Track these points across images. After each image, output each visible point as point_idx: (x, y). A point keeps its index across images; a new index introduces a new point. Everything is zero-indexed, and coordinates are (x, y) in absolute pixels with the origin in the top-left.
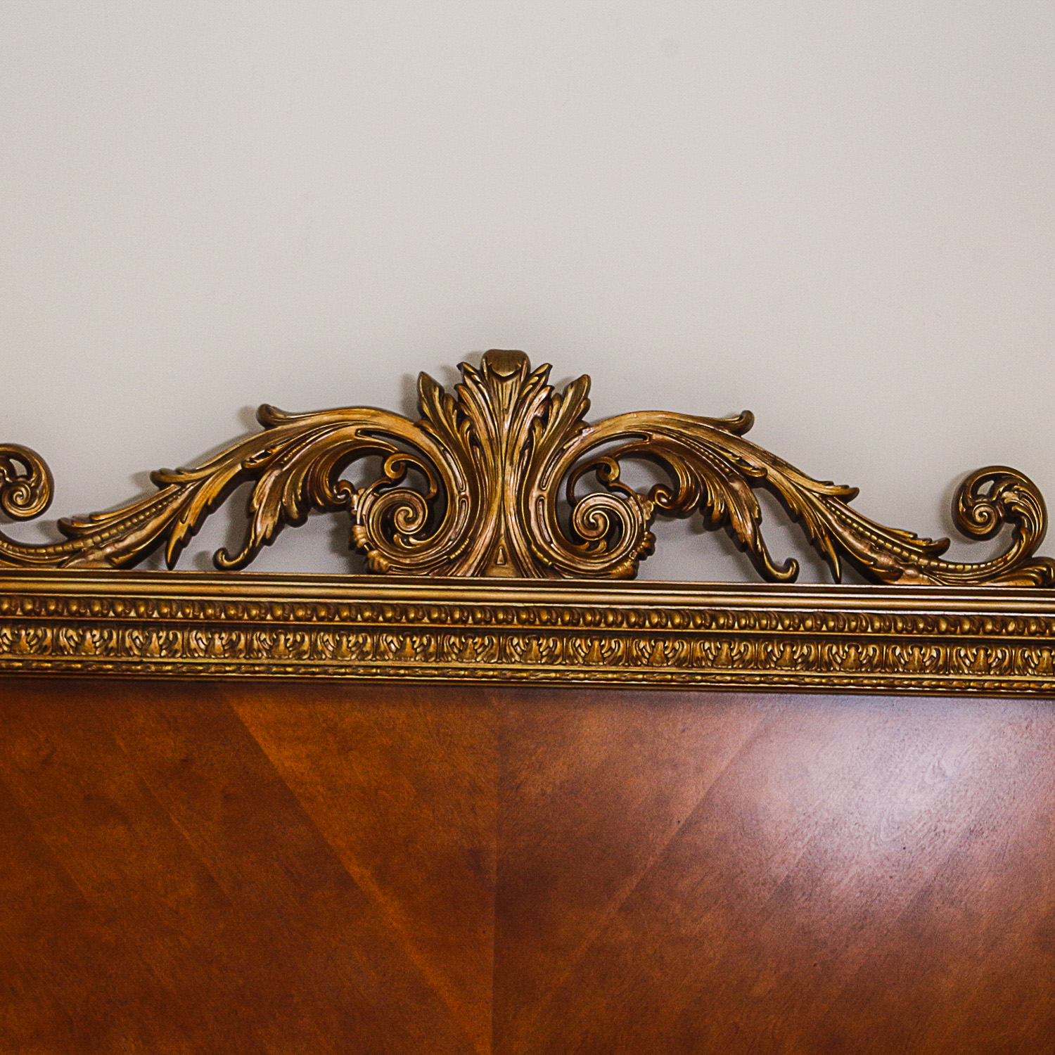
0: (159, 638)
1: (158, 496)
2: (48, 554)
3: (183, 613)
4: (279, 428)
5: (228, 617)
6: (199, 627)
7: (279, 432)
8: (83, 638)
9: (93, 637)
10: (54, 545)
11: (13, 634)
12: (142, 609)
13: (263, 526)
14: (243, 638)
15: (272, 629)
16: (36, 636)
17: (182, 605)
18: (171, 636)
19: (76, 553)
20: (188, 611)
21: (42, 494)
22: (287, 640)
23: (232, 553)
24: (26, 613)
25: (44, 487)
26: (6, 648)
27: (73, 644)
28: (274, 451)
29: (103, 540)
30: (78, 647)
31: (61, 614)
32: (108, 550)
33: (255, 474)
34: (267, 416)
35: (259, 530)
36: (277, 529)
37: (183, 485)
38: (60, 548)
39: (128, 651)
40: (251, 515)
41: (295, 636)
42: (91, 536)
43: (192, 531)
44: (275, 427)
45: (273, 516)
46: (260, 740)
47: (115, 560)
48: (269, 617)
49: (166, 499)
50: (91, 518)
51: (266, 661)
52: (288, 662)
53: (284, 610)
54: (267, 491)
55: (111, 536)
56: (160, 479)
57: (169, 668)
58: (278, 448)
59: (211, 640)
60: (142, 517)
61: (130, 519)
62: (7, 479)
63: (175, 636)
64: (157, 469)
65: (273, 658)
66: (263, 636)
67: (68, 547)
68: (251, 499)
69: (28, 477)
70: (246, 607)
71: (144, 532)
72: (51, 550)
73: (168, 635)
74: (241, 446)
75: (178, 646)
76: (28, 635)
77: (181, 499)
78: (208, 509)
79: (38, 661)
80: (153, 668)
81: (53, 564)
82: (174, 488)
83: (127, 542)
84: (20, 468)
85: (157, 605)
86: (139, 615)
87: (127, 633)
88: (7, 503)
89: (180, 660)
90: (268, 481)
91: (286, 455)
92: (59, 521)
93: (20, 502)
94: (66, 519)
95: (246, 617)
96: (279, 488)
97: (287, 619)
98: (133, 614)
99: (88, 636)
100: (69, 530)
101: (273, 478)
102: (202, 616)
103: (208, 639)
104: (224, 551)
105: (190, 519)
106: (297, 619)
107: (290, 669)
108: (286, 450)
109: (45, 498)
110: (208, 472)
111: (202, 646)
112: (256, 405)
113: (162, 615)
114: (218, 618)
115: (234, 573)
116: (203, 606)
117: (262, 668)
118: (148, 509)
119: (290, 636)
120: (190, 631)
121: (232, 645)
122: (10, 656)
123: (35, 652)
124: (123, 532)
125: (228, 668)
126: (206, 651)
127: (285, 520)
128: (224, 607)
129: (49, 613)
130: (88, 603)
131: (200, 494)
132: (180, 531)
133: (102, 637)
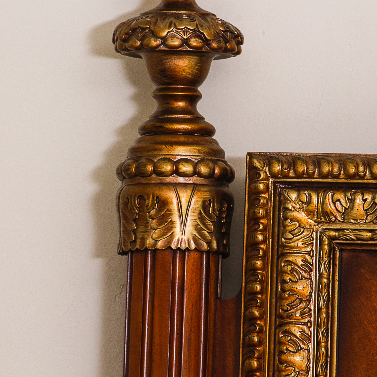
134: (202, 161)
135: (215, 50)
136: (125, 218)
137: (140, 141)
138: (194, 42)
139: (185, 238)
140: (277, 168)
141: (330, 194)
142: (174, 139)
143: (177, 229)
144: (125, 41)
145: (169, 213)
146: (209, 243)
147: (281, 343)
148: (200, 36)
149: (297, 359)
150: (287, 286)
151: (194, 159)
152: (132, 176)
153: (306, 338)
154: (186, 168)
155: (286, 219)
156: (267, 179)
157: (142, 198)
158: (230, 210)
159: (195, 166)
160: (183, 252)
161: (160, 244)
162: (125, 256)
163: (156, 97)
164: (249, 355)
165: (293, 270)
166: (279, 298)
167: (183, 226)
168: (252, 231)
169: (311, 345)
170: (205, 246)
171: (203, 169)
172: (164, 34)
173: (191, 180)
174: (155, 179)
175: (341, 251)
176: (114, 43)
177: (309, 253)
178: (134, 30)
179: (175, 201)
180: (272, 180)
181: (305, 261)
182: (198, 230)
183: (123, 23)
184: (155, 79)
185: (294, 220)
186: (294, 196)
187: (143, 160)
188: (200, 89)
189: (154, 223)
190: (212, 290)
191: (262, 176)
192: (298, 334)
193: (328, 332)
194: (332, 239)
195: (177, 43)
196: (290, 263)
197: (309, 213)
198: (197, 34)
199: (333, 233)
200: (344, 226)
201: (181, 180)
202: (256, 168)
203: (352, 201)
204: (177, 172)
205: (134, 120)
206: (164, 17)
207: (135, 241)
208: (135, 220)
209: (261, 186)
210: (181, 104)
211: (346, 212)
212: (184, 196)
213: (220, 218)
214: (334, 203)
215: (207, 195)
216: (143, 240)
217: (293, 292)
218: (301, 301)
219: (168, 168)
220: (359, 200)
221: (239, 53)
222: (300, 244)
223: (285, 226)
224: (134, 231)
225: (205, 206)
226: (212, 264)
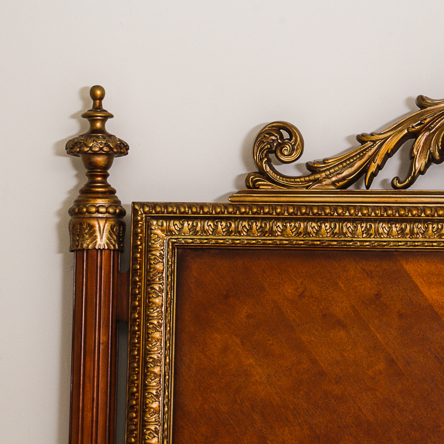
0: (362, 227)
1: (360, 149)
2: (301, 182)
3: (375, 213)
4: (429, 108)
5: (400, 215)
6: (383, 221)
7: (429, 111)
8: (320, 227)
9: (326, 227)
10: (304, 177)
11: (283, 225)
12: (352, 211)
13: (419, 164)
14: (408, 226)
15: (425, 221)
16: (295, 226)
17: (374, 209)
18: (368, 226)
19: (316, 181)
20: (377, 212)
21: (297, 149)
22: (433, 228)
23: (402, 179)
24: (290, 214)
25: (299, 145)
26: (279, 233)
27: (315, 231)
28: (426, 121)
29: (331, 174)
30: (317, 233)
31: (308, 215)
32: (334, 179)
33: (414, 135)
34: (422, 102)
35: (417, 166)
36: (427, 166)
37: (374, 142)
38: (308, 178)
39: (345, 234)
40: (413, 158)
41: (438, 225)
42: (324, 171)
43: (380, 168)
44: (426, 108)
45: (425, 158)
46: (419, 284)
47: (337, 184)
48: (423, 215)
49: (365, 150)
50: (324, 161)
51: (421, 240)
52: (434, 240)
53: (431, 211)
54: (422, 144)
55: (335, 171)
56: (361, 139)
57: (368, 243)
58: (428, 120)
59: (390, 228)
60: (352, 160)
61: (345, 161)
62: (279, 141)
63: (371, 226)
64: (360, 133)
65: (425, 238)
66: (420, 226)
67: (312, 178)
68: (413, 149)
69: (290, 139)
70: (410, 210)
71: (353, 169)
72: (302, 179)
73: (366, 225)
74: (407, 119)
75: (372, 231)
76: (291, 226)
77: (373, 150)
78: (389, 155)
79: (297, 240)
80: (359, 244)
81: (304, 187)
82: (369, 144)
83: (344, 174)
84: (286, 135)
85: (361, 209)
86: (351, 215)
87: (344, 224)
88: (279, 154)
89: (374, 239)
90: (422, 139)
91: (432, 124)
92: (307, 163)
93: (286, 153)
94: (310, 162)
95: (410, 215)
96: (428, 142)
97: (433, 216)
98: (347, 214)
99: (323, 226)
100: (312, 168)
101: (425, 137)
102: (385, 215)
103: (389, 227)
104: (397, 178)
105: (378, 161)
106: (439, 216)
107: (435, 244)
108: (433, 120)
109: (299, 151)
110: (388, 134)
111: (386, 231)
112: (416, 96)
113: (363, 215)
114: (394, 216)
115: (403, 190)
116: (386, 209)
117: (419, 244)
118: (355, 156)
119: (435, 226)
120: (379, 223)
121: (402, 231)
122: (281, 238)
123: (295, 235)
124: (341, 169)
125: (400, 244)
126: (388, 234)
127: (432, 160)
128: (398, 209)
129: (302, 214)
130: (323, 208)
131: (384, 147)
132: (373, 168)
133: (330, 227)
134: (110, 206)
135: (116, 153)
136: (73, 234)
137: (79, 197)
138: (105, 149)
139: (102, 243)
140: (147, 209)
141: (172, 222)
142: (96, 196)
143: (98, 239)
144: (72, 148)
145: (94, 232)
146: (114, 246)
147: (149, 293)
148: (108, 146)
149: (157, 300)
150: (152, 266)
151: (106, 205)
152: (76, 214)
153: (161, 291)
154: (102, 210)
155: (151, 234)
156: (142, 214)
157: (81, 224)
158: (124, 230)
159: (107, 208)
160: (101, 250)
161: (90, 247)
162: (73, 253)
163: (87, 175)
164: (134, 299)
165: (155, 258)
166: (148, 272)
167: (102, 238)
168: (135, 240)
169: (164, 294)
170: (112, 247)
171: (111, 210)
172: (91, 145)
173: (105, 215)
174: (87, 215)
175: (178, 249)
176: (66, 149)
177: (162, 250)
178: (76, 143)
179: (97, 226)
180: (144, 215)
181: (161, 254)
182: (109, 239)
183: (71, 140)
184: (87, 167)
185: (155, 234)
186: (155, 222)
187: (81, 206)
188: (108, 171)
189: (87, 236)
190: (116, 268)
191: (140, 213)
192: (157, 289)
193: (172, 288)
194: (173, 243)
195: (97, 149)
196: (153, 255)
197: (162, 231)
198: (106, 145)
199: (174, 240)
200: (179, 237)
201: (100, 215)
202: (136, 209)
203: (183, 225)
204: (98, 211)
205: (76, 187)
206: (91, 137)
207: (78, 245)
208: (78, 235)
209: (139, 218)
210: (99, 179)
211: (180, 230)
212: (102, 223)
213: (119, 233)
214: (174, 226)
215: (113, 223)
216: (82, 245)
217: (155, 269)
218: (159, 273)
219: (94, 210)
220: (186, 224)
221: (127, 154)
222: (158, 246)
223: (151, 237)
224: (78, 240)
225: (112, 228)
226: (115, 256)
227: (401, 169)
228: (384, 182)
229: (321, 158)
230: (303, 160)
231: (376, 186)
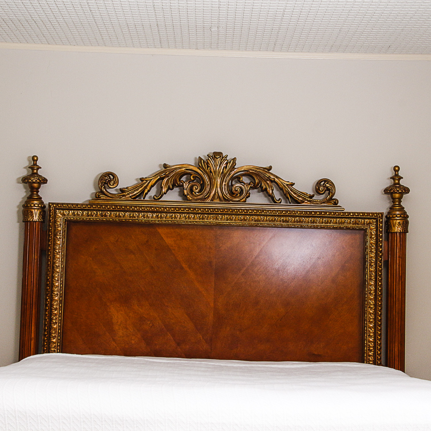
0: (141, 214)
1: (141, 183)
2: (118, 196)
3: (147, 209)
4: (168, 168)
5: (156, 210)
6: (150, 212)
7: (168, 169)
8: (125, 214)
9: (127, 214)
10: (119, 194)
11: (110, 213)
12: (138, 208)
13: (164, 190)
14: (160, 214)
15: (166, 212)
16: (115, 213)
17: (146, 207)
18: (144, 214)
19: (124, 196)
20: (148, 208)
21: (116, 183)
22: (169, 215)
23: (157, 196)
24: (113, 208)
25: (117, 181)
26: (108, 216)
27: (123, 215)
28: (167, 173)
29: (129, 193)
30: (124, 216)
31: (120, 209)
32: (131, 195)
33: (162, 179)
34: (165, 166)
35: (163, 191)
36: (167, 191)
37: (147, 181)
38: (120, 195)
39: (135, 217)
40: (162, 188)
42: (127, 192)
43: (149, 191)
44: (167, 168)
45: (166, 188)
46: (163, 237)
47: (132, 197)
48: (165, 210)
49: (143, 184)
50: (127, 188)
51: (164, 219)
52: (169, 220)
53: (169, 208)
54: (165, 182)
55: (131, 192)
56: (142, 179)
57: (144, 221)
58: (168, 173)
60: (138, 188)
61: (135, 188)
62: (109, 179)
63: (145, 214)
64: (141, 177)
65: (166, 219)
66: (164, 214)
67: (122, 194)
68: (161, 184)
69: (113, 179)
70: (160, 208)
71: (138, 191)
72: (118, 195)
73: (143, 214)
74: (160, 172)
75: (145, 216)
76: (113, 213)
77: (146, 184)
78: (152, 186)
79: (115, 219)
80: (140, 221)
81: (119, 198)
82: (145, 181)
83: (135, 193)
84: (112, 177)
85: (141, 207)
86: (137, 209)
87: (135, 213)
88: (109, 185)
89: (146, 219)
90: (165, 180)
91: (169, 174)
92: (120, 189)
93: (112, 184)
94: (122, 188)
95: (160, 210)
96: (168, 182)
97: (169, 210)
98: (136, 209)
99: (126, 214)
100: (122, 190)
101: (166, 180)
102: (151, 209)
103: (152, 215)
104: (155, 195)
105: (148, 188)
106: (172, 210)
107: (170, 221)
108: (169, 173)
110: (152, 178)
111: (151, 216)
112: (163, 164)
113: (142, 209)
114: (154, 210)
115: (158, 200)
116: (151, 207)
117: (164, 221)
118: (139, 186)
119: (170, 214)
120: (148, 213)
121: (157, 216)
122: (109, 218)
123: (115, 217)
124: (134, 191)
125: (156, 221)
127: (169, 189)
128: (156, 207)
129: (118, 209)
130: (126, 206)
131: (150, 183)
132: (146, 191)
133: (129, 214)
134: (39, 204)
135: (42, 183)
136: (24, 215)
137: (27, 200)
138: (38, 181)
139: (36, 219)
140: (55, 205)
142: (34, 200)
144: (24, 180)
145: (33, 214)
146: (41, 220)
147: (55, 239)
149: (58, 242)
150: (56, 228)
152: (25, 207)
153: (60, 238)
154: (36, 205)
155: (56, 215)
157: (27, 211)
158: (45, 214)
160: (36, 222)
161: (31, 220)
162: (24, 223)
163: (30, 191)
164: (49, 242)
165: (58, 225)
166: (55, 231)
167: (36, 217)
168: (50, 218)
169: (61, 240)
171: (40, 206)
172: (32, 179)
173: (37, 208)
174: (30, 207)
175: (67, 222)
176: (22, 181)
177: (61, 222)
178: (26, 178)
179: (34, 212)
182: (39, 217)
183: (24, 177)
184: (30, 188)
185: (58, 215)
186: (58, 211)
187: (28, 204)
188: (39, 190)
189: (30, 216)
190: (41, 229)
191: (52, 207)
192: (58, 238)
193: (64, 237)
194: (65, 219)
197: (61, 214)
198: (38, 179)
200: (68, 217)
201: (35, 208)
202: (50, 205)
203: (69, 212)
206: (32, 176)
207: (26, 219)
208: (26, 215)
209: (51, 209)
210: (35, 193)
211: (68, 214)
212: (36, 211)
213: (43, 215)
214: (66, 212)
215: (41, 211)
216: (28, 219)
217: (58, 229)
218: (59, 231)
219: (33, 205)
220: (71, 212)
221: (47, 183)
222: (59, 220)
223: (56, 217)
224: (26, 217)
225: (40, 213)
226: (41, 224)
227: (157, 192)
228: (150, 197)
229: (126, 187)
230: (118, 187)
231: (147, 198)
